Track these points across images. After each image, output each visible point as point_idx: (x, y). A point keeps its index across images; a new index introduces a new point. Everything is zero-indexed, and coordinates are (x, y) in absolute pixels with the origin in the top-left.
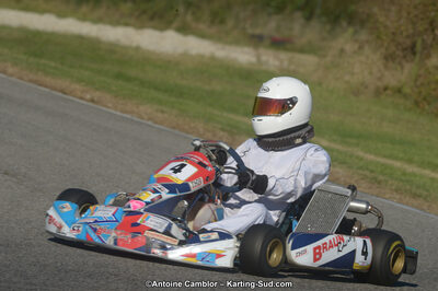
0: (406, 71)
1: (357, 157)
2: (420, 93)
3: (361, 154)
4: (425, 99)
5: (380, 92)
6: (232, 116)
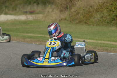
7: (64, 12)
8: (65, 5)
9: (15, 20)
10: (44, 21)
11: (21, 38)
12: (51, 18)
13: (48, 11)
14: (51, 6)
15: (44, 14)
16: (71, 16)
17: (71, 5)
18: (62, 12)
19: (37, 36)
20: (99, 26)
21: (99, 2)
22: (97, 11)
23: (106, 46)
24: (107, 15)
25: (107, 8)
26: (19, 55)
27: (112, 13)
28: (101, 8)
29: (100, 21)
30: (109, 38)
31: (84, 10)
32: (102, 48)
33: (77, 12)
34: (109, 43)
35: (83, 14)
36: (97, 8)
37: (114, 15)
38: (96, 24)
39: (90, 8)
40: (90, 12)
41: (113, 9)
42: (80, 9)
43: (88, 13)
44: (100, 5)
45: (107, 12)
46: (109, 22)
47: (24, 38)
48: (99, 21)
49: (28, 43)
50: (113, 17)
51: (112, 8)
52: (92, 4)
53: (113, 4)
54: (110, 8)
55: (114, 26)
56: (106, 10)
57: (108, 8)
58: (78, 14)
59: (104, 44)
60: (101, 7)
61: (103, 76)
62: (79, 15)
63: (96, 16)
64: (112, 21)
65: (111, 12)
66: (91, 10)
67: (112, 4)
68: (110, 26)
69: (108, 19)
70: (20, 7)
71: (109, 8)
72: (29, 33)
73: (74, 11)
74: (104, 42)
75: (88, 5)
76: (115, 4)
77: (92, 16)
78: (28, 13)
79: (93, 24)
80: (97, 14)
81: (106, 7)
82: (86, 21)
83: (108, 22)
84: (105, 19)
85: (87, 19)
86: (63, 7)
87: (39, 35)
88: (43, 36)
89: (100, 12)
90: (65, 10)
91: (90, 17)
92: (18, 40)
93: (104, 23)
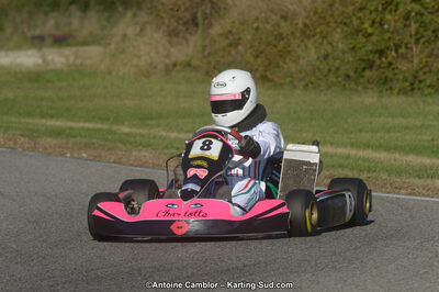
7: (183, 37)
8: (186, 10)
10: (110, 73)
11: (22, 136)
12: (135, 61)
13: (125, 36)
14: (135, 15)
15: (109, 44)
16: (209, 53)
17: (208, 11)
18: (175, 39)
19: (83, 129)
20: (315, 88)
22: (306, 32)
23: (342, 166)
24: (346, 49)
25: (345, 24)
26: (14, 200)
27: (364, 40)
28: (321, 21)
29: (318, 73)
30: (352, 136)
31: (257, 29)
32: (327, 173)
33: (231, 37)
34: (353, 152)
35: (256, 44)
36: (308, 22)
37: (370, 47)
38: (303, 83)
39: (282, 24)
40: (283, 39)
41: (366, 26)
42: (242, 24)
43: (274, 42)
44: (320, 11)
45: (346, 37)
46: (352, 74)
47: (33, 134)
48: (314, 73)
49: (49, 154)
50: (365, 58)
51: (363, 23)
52: (289, 6)
53: (368, 6)
54: (356, 22)
55: (370, 91)
56: (339, 30)
57: (348, 21)
58: (235, 44)
59: (332, 156)
60: (320, 18)
61: (329, 276)
62: (240, 48)
63: (302, 54)
64: (364, 69)
65: (361, 39)
66: (285, 28)
67: (362, 9)
68: (357, 90)
69: (348, 62)
70: (18, 20)
71: (351, 22)
72: (51, 117)
73: (221, 35)
74: (335, 151)
75: (272, 11)
76: (373, 8)
77: (289, 53)
78: (49, 41)
79: (291, 82)
80: (306, 46)
81: (339, 21)
82: (266, 71)
83: (348, 77)
84: (337, 63)
85: (270, 64)
86: (179, 19)
87: (89, 125)
88: (105, 127)
89: (317, 37)
90: (187, 30)
91: (281, 56)
92: (11, 143)
93: (334, 80)
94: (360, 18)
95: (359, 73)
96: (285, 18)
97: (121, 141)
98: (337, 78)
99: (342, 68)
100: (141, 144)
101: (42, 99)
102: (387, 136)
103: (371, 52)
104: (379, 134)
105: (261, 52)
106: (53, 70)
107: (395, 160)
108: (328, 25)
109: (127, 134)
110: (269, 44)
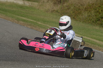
0: (59, 7)
1: (47, 27)
2: (62, 12)
3: (48, 26)
4: (63, 13)
5: (53, 11)
6: (18, 16)
7: (57, 5)
9: (13, 3)
10: (39, 9)
11: (16, 19)
12: (45, 8)
13: (44, 2)
15: (40, 3)
16: (62, 10)
18: (55, 5)
19: (30, 21)
20: (85, 23)
21: (89, 3)
22: (86, 9)
23: (88, 42)
24: (94, 15)
25: (95, 9)
26: (11, 34)
28: (90, 8)
29: (86, 19)
30: (92, 35)
31: (75, 6)
33: (68, 7)
34: (91, 39)
35: (74, 10)
36: (87, 7)
37: (100, 16)
38: (83, 21)
39: (81, 7)
40: (80, 10)
42: (71, 5)
43: (78, 10)
44: (90, 5)
46: (94, 21)
47: (18, 20)
49: (21, 25)
50: (98, 18)
51: (99, 10)
54: (98, 10)
55: (98, 26)
56: (93, 10)
57: (96, 9)
58: (69, 9)
59: (86, 39)
60: (90, 7)
62: (70, 10)
63: (84, 14)
64: (97, 21)
65: (98, 14)
66: (81, 8)
67: (100, 7)
68: (95, 25)
69: (94, 18)
71: (97, 9)
72: (23, 17)
73: (66, 6)
75: (79, 3)
76: (102, 7)
77: (81, 13)
79: (80, 20)
80: (85, 13)
82: (74, 16)
83: (93, 22)
84: (91, 18)
85: (76, 15)
87: (31, 20)
88: (35, 21)
89: (88, 11)
90: (58, 3)
91: (79, 14)
92: (13, 21)
93: (90, 22)
94: (99, 9)
95: (96, 21)
96: (82, 5)
97: (38, 26)
98: (91, 21)
99: (92, 20)
100: (42, 27)
101: (22, 12)
102: (100, 37)
103: (100, 17)
104: (98, 36)
105: (75, 12)
106: (26, 6)
107: (100, 43)
108: (91, 9)
109: (40, 24)
110: (77, 10)
